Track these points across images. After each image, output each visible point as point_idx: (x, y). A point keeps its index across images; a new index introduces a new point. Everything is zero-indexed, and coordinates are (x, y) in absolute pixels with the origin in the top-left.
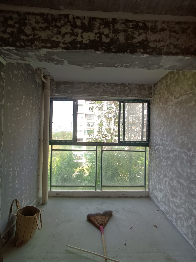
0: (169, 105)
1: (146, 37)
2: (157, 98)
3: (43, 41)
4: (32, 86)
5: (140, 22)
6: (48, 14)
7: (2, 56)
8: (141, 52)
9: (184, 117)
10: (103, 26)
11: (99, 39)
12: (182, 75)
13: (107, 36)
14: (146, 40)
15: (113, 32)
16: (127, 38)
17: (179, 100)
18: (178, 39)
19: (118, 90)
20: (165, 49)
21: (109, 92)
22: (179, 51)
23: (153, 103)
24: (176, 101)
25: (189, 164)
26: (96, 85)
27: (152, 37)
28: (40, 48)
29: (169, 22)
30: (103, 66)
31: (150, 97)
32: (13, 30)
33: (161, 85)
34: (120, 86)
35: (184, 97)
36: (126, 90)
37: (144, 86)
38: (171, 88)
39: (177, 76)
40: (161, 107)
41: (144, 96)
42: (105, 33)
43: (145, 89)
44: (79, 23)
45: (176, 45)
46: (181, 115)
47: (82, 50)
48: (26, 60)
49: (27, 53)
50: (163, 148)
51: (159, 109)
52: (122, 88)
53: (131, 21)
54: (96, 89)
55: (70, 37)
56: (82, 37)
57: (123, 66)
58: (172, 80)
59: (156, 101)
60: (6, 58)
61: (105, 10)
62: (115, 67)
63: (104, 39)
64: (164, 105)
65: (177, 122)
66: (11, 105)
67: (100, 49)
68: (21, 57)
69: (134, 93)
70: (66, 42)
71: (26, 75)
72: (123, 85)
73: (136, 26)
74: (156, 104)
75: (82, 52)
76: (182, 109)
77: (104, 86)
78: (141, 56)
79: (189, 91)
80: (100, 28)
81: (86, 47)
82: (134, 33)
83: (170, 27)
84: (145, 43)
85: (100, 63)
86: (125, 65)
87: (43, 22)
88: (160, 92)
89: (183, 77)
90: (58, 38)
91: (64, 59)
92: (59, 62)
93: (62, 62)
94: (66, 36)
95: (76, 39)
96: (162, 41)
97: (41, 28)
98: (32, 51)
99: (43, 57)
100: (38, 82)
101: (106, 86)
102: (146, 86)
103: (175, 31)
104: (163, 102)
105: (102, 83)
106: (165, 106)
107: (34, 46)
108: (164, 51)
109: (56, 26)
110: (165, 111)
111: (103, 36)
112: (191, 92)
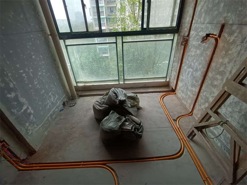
25: (224, 52)
50: (195, 33)
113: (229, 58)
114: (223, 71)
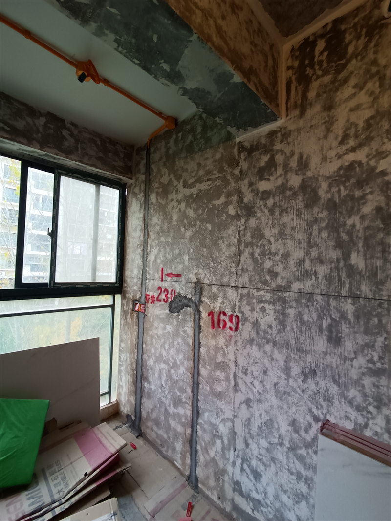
0: (172, 200)
9: (204, 228)
12: (201, 138)
17: (195, 190)
18: (224, 17)
19: (39, 131)
20: (198, 17)
23: (134, 192)
24: (187, 191)
31: (127, 176)
33: (155, 152)
35: (204, 186)
36: (64, 138)
37: (114, 145)
38: (177, 163)
39: (190, 138)
40: (152, 204)
41: (113, 169)
43: (116, 153)
45: (221, 28)
46: (198, 223)
52: (52, 126)
58: (180, 146)
59: (142, 187)
64: (159, 198)
65: (188, 237)
69: (87, 155)
72: (56, 119)
74: (142, 194)
76: (200, 211)
79: (215, 174)
89: (203, 142)
102: (119, 147)
110: (161, 213)
112: (218, 175)
113: (224, 337)
114: (223, 362)
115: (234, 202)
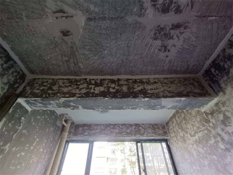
0: (189, 144)
1: (144, 87)
2: (173, 137)
3: (64, 93)
4: (51, 129)
5: (138, 79)
6: (73, 79)
7: (29, 105)
8: (141, 96)
10: (111, 83)
11: (107, 90)
12: (187, 114)
13: (114, 88)
14: (144, 89)
15: (118, 86)
16: (129, 89)
17: (197, 137)
18: (169, 87)
19: (133, 130)
20: (161, 94)
21: (124, 133)
22: (174, 95)
23: (171, 142)
24: (194, 139)
26: (112, 127)
27: (148, 87)
28: (60, 98)
29: (158, 78)
30: (113, 109)
31: (166, 136)
32: (44, 88)
33: (172, 123)
34: (134, 127)
36: (141, 130)
37: (157, 125)
38: (183, 126)
39: (183, 114)
40: (181, 147)
41: (160, 135)
42: (112, 87)
43: (159, 128)
44: (93, 82)
45: (170, 91)
46: (208, 156)
47: (93, 98)
48: (48, 107)
49: (50, 102)
51: (180, 149)
52: (137, 128)
53: (130, 79)
54: (112, 130)
55: (85, 90)
56: (94, 90)
57: (130, 108)
58: (181, 119)
59: (174, 140)
60: (32, 107)
61: (112, 75)
62: (123, 109)
63: (111, 90)
64: (183, 144)
65: (207, 165)
66: (16, 150)
67: (108, 96)
68: (44, 105)
69: (149, 133)
70: (81, 93)
71: (48, 119)
72: (137, 125)
73: (135, 81)
74: (175, 143)
75: (93, 99)
76: (205, 149)
77: (119, 127)
78: (143, 100)
79: (202, 128)
80: (108, 84)
81: (97, 95)
82: (134, 86)
83: (160, 81)
84: (144, 91)
85: (109, 107)
86: (131, 107)
87: (68, 83)
88: (174, 130)
89: (189, 115)
90: (76, 91)
91: (78, 105)
92: (74, 108)
93: (77, 108)
94: (82, 90)
95: (90, 91)
96: (157, 89)
97: (65, 86)
98: (53, 100)
99: (62, 104)
100: (58, 125)
101: (121, 127)
102: (159, 126)
103: (165, 83)
104: (181, 141)
105: (117, 124)
106: (186, 146)
107: (56, 97)
108: (161, 95)
109: (77, 84)
110: (187, 152)
111: (111, 88)
112: (203, 128)
115: (220, 141)
